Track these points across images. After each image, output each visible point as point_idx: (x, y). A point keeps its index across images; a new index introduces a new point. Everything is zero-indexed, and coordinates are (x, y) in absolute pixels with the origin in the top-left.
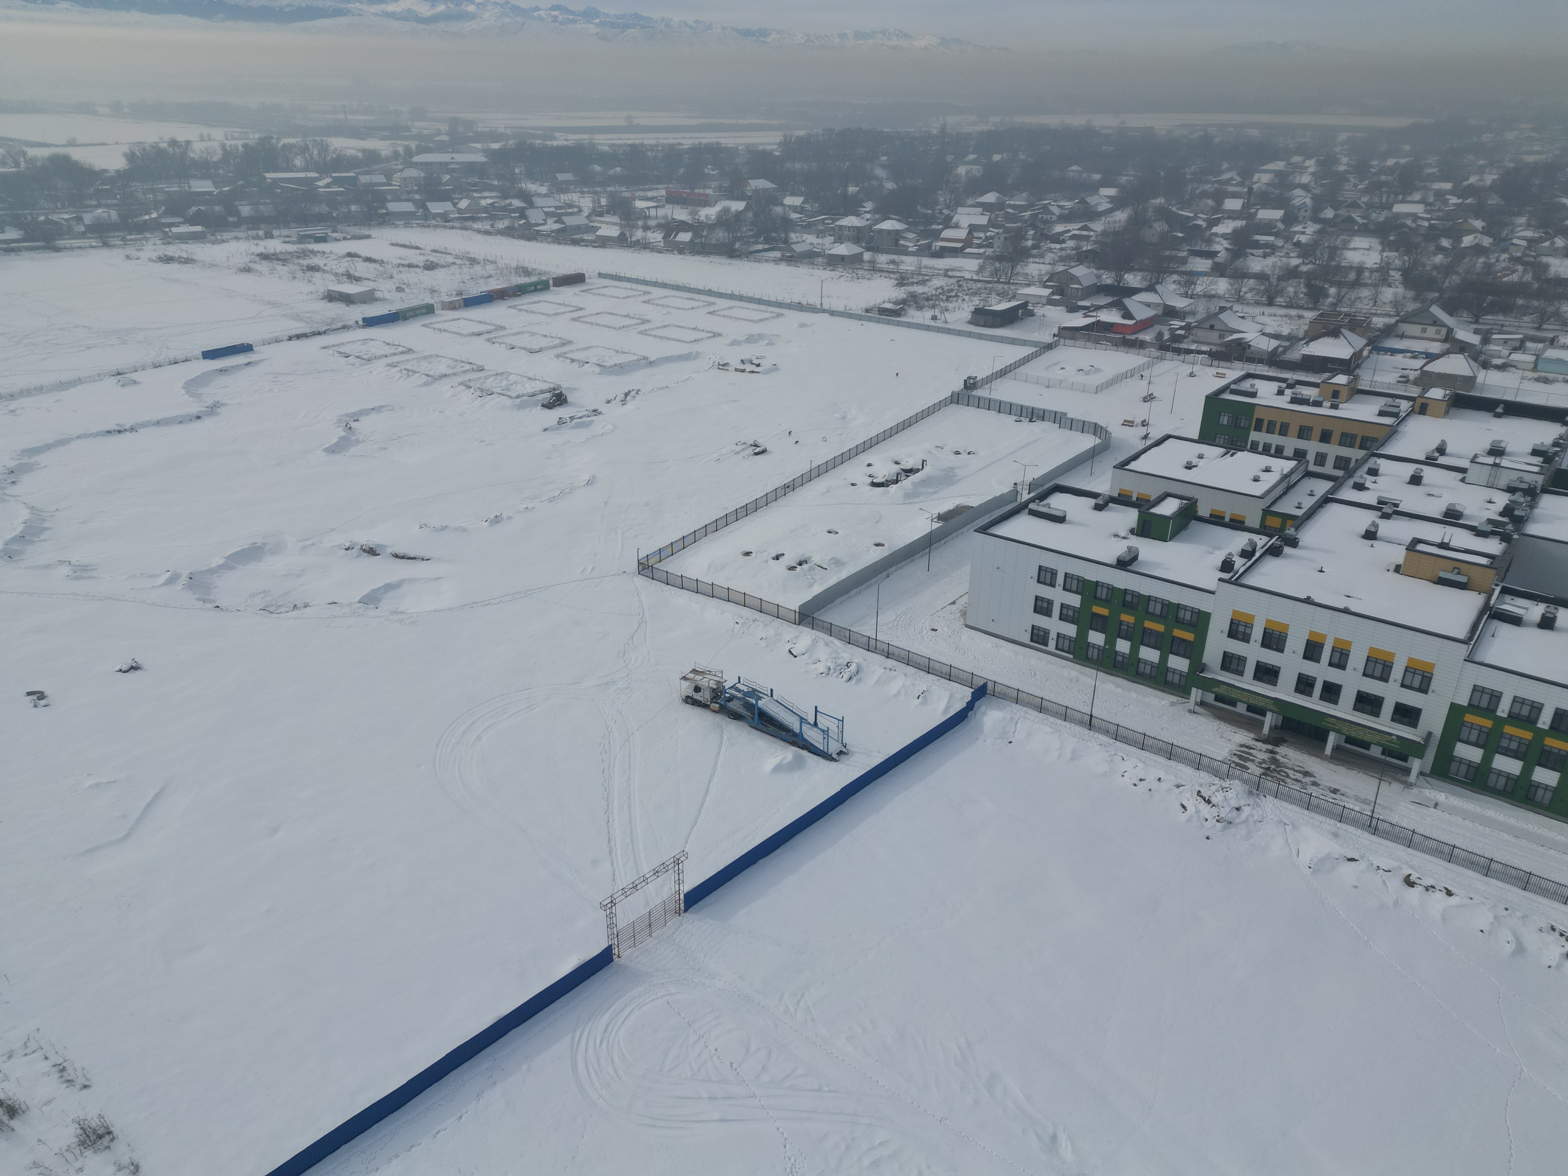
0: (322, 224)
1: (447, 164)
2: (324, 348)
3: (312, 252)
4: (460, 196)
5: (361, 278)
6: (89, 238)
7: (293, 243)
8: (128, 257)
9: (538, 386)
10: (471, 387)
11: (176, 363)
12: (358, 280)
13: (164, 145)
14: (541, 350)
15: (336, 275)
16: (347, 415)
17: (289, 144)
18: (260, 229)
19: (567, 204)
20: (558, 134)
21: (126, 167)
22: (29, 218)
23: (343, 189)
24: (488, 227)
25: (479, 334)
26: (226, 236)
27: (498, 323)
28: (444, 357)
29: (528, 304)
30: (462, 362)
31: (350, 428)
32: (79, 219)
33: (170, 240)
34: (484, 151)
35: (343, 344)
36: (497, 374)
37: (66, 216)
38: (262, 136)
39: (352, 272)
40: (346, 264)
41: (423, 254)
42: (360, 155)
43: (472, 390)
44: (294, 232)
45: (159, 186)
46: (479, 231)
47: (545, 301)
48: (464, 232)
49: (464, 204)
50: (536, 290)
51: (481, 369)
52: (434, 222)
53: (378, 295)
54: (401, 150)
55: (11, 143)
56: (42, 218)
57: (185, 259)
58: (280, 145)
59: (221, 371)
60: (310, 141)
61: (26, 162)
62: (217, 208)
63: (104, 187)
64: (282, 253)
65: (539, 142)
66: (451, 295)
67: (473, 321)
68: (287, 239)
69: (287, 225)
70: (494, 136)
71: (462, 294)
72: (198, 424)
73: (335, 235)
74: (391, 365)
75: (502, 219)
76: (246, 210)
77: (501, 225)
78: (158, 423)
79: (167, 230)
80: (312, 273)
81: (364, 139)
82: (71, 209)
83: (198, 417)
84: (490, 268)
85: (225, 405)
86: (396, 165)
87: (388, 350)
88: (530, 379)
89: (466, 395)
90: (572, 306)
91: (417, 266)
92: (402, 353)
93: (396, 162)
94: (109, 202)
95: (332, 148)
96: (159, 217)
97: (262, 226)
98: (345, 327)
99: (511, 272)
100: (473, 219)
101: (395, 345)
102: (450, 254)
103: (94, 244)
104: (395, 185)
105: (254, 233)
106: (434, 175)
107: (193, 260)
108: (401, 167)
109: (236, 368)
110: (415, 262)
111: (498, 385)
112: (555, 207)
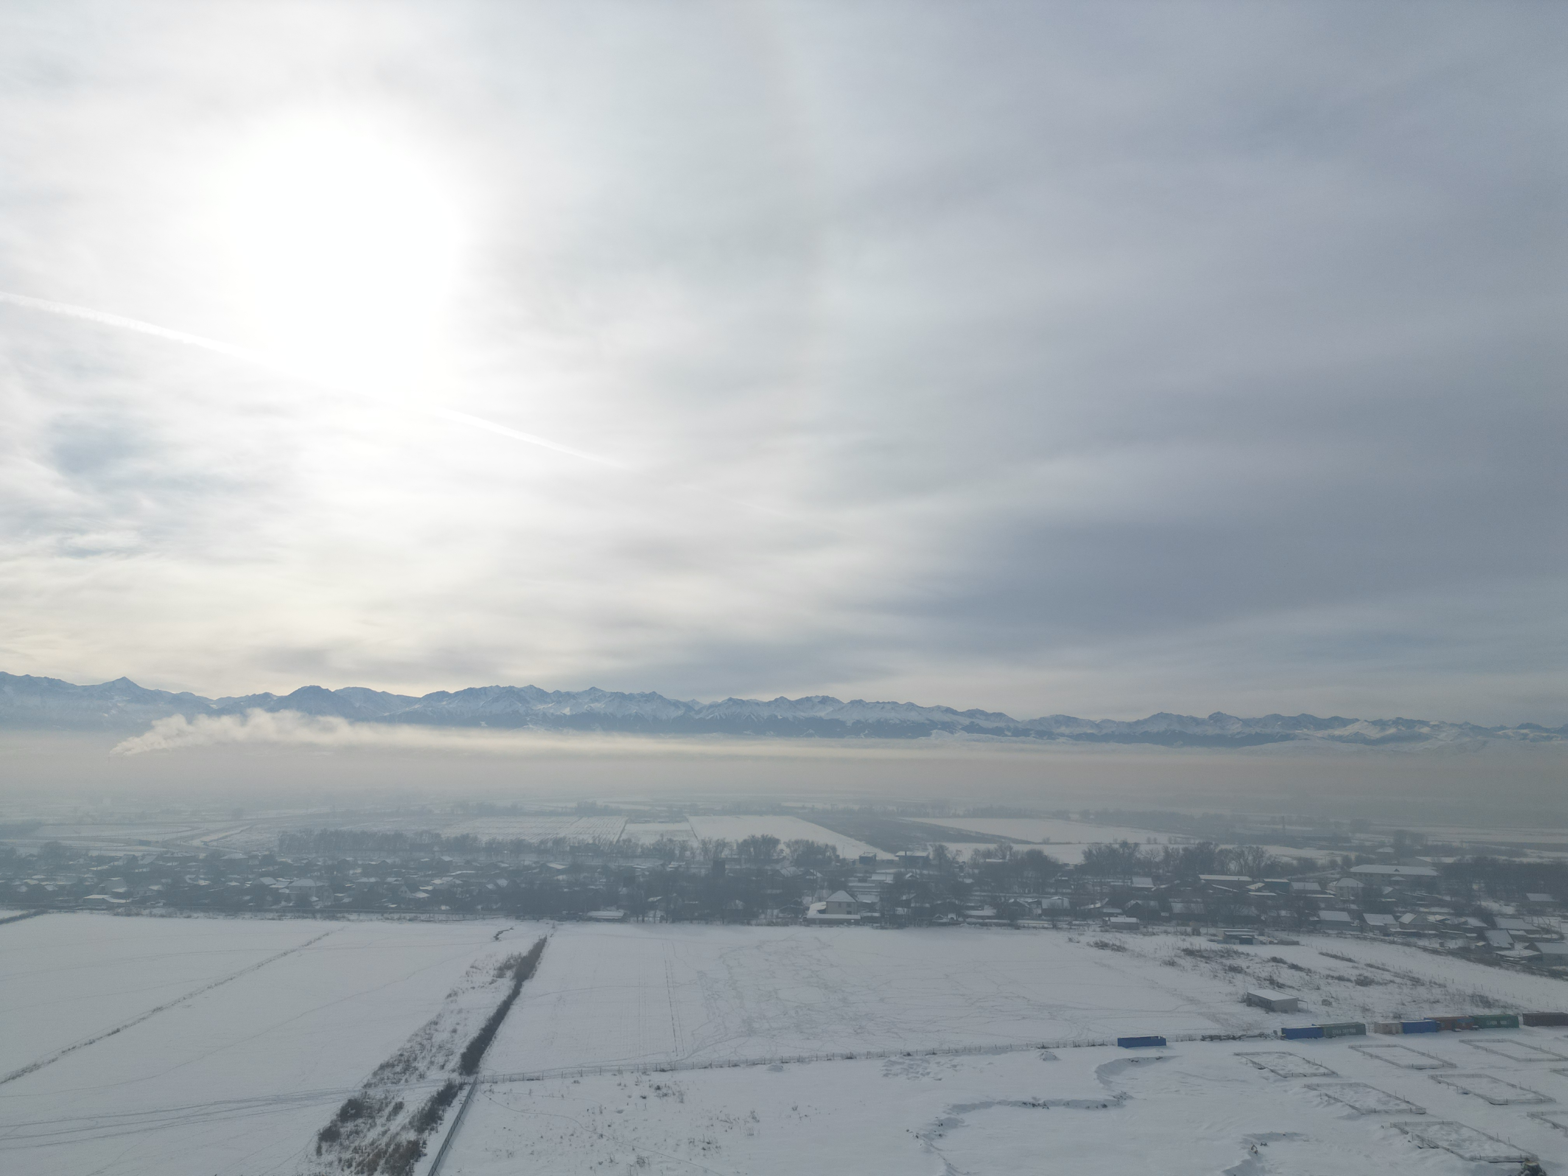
0: (1249, 926)
1: (1390, 876)
2: (1238, 1055)
3: (1236, 952)
4: (1404, 910)
5: (1284, 985)
6: (1043, 920)
7: (1219, 942)
8: (1070, 940)
9: (1503, 1151)
10: (1407, 1133)
11: (1094, 1045)
12: (1281, 987)
13: (1116, 846)
14: (1506, 1103)
15: (1258, 978)
16: (1255, 1136)
17: (1226, 850)
18: (1188, 925)
19: (1543, 929)
20: (1528, 851)
21: (1083, 863)
22: (1003, 899)
23: (1275, 894)
24: (1437, 946)
25: (1420, 1068)
26: (1157, 929)
27: (1446, 1058)
28: (1374, 1088)
29: (1487, 1041)
30: (1397, 1098)
31: (1256, 1152)
32: (1039, 903)
33: (1108, 928)
34: (1434, 864)
35: (1258, 1054)
36: (1443, 1123)
37: (1030, 900)
38: (1202, 841)
39: (1275, 977)
40: (1270, 969)
41: (1357, 968)
42: (1295, 862)
43: (1409, 1137)
44: (1220, 931)
45: (1106, 880)
46: (1425, 949)
47: (1511, 1041)
48: (1407, 949)
49: (1407, 918)
50: (1499, 1026)
51: (1422, 1112)
52: (1371, 935)
53: (1301, 1005)
54: (1339, 860)
55: (1003, 840)
56: (1012, 900)
57: (1118, 947)
58: (1217, 850)
59: (1132, 1061)
60: (1247, 848)
61: (1011, 855)
62: (1152, 903)
63: (1063, 878)
64: (1207, 950)
65: (1504, 858)
66: (1387, 1017)
67: (1414, 1051)
68: (1213, 938)
69: (1214, 924)
70: (1448, 850)
71: (1400, 1017)
72: (1102, 1113)
73: (1261, 938)
74: (1310, 1087)
75: (1453, 938)
76: (1178, 907)
77: (1453, 945)
78: (1067, 1104)
79: (1107, 919)
80: (1233, 974)
81: (1301, 848)
82: (1035, 895)
83: (1105, 1106)
84: (1437, 992)
85: (1131, 1098)
86: (1332, 874)
87: (1307, 1069)
88: (1491, 1138)
89: (1400, 1142)
90: (1553, 1054)
91: (1349, 980)
92: (1324, 1075)
93: (1333, 871)
94: (1064, 891)
95: (1267, 855)
96: (1102, 907)
97: (1191, 923)
98: (1262, 1036)
99: (1464, 1000)
100: (1419, 935)
101: (1317, 1065)
102: (1388, 971)
103: (1046, 926)
104: (1330, 894)
105: (1183, 928)
106: (1374, 887)
107: (1124, 948)
108: (1338, 876)
109: (1147, 1061)
110: (1346, 976)
111: (1445, 1138)
112: (1526, 931)
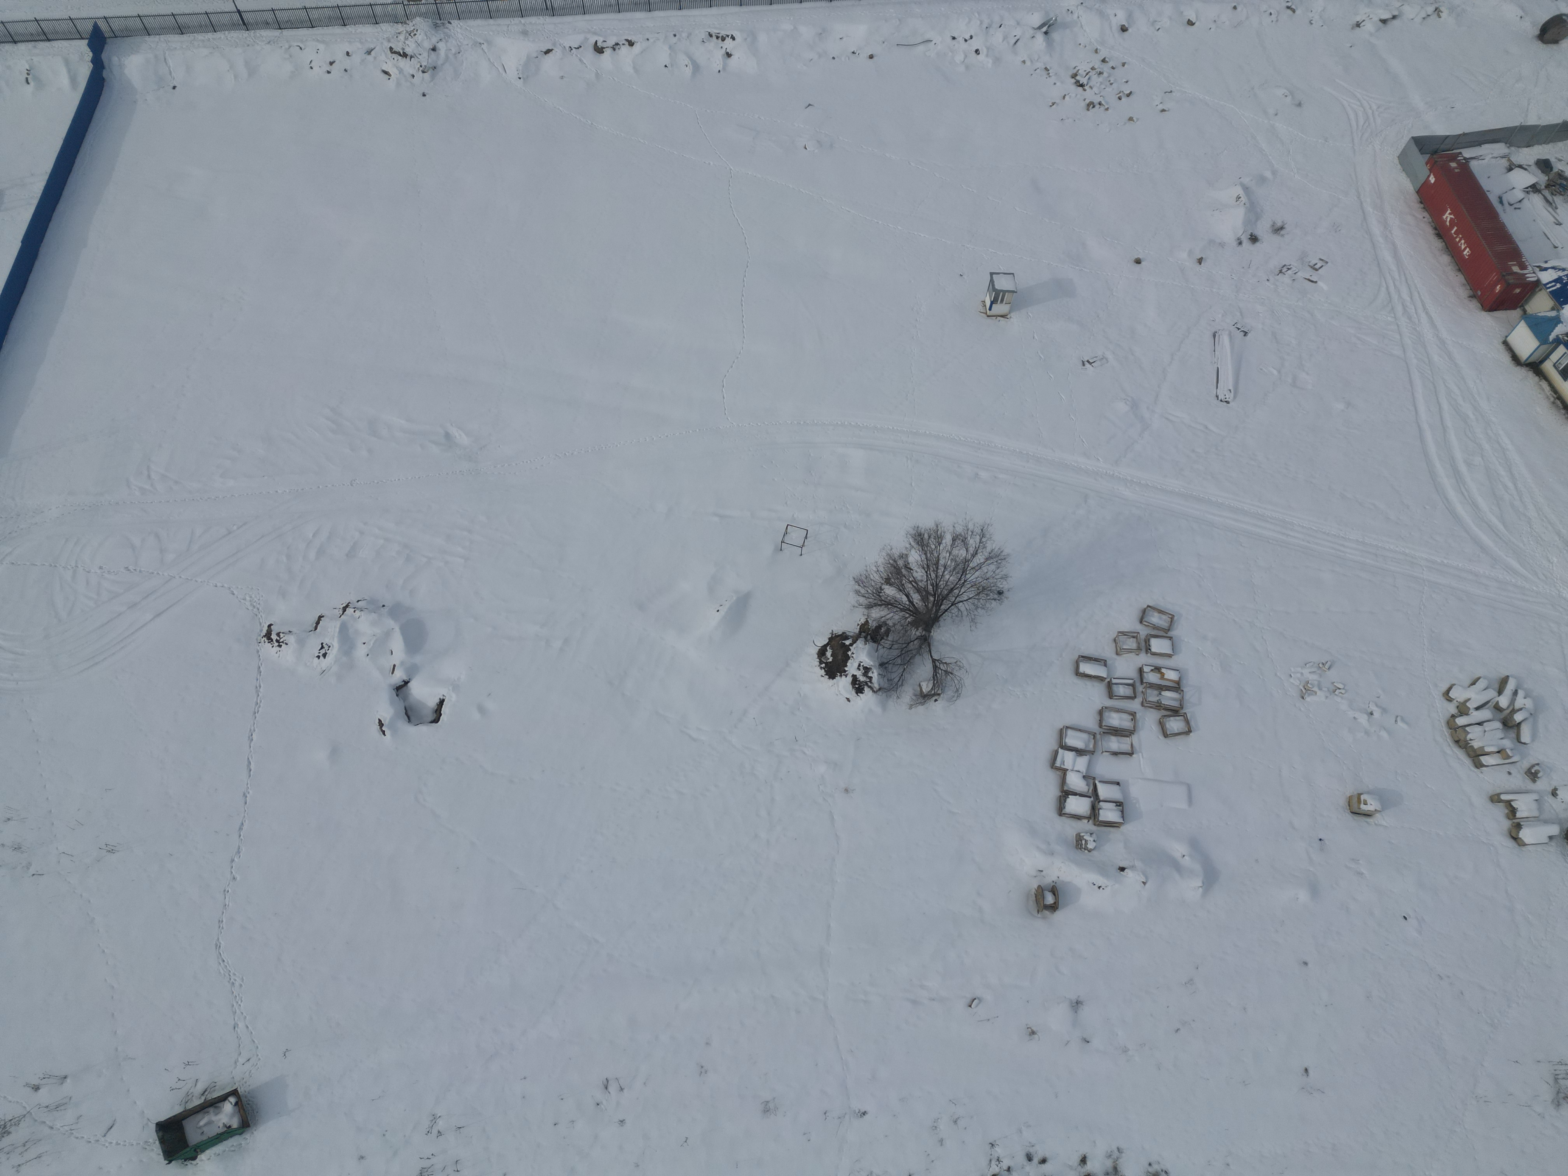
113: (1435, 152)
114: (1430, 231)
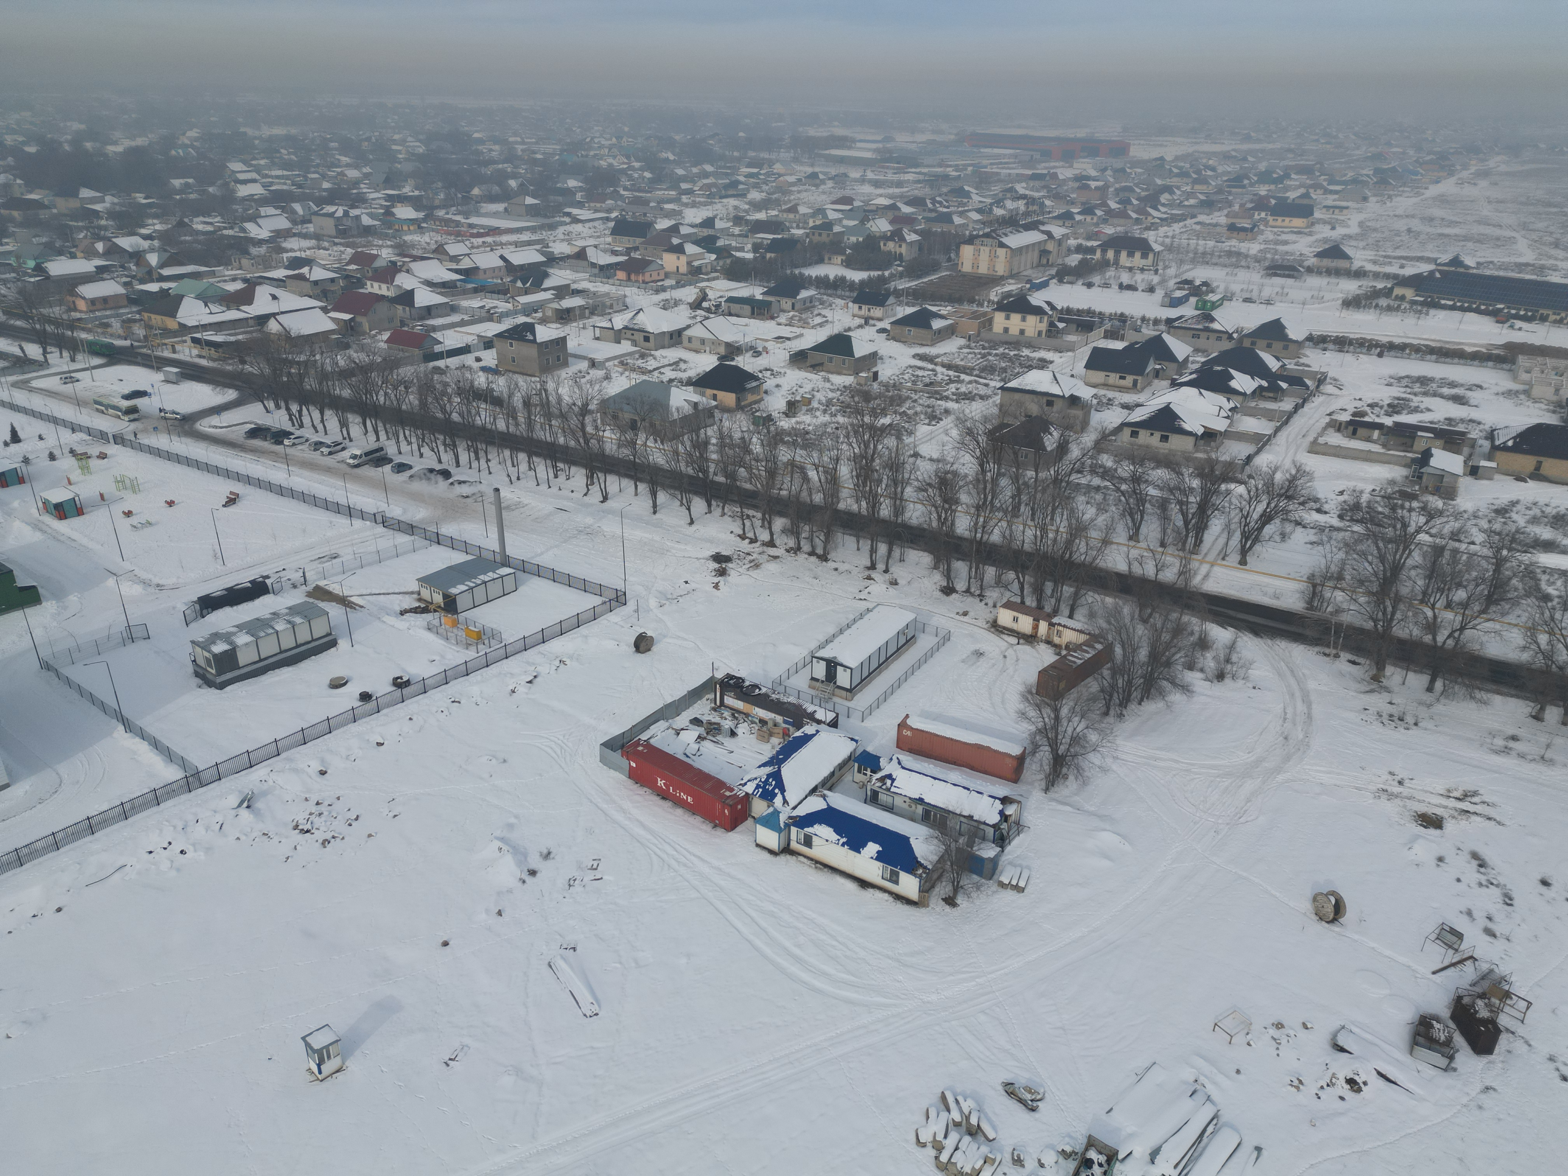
113: (622, 747)
114: (657, 799)
